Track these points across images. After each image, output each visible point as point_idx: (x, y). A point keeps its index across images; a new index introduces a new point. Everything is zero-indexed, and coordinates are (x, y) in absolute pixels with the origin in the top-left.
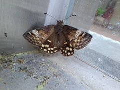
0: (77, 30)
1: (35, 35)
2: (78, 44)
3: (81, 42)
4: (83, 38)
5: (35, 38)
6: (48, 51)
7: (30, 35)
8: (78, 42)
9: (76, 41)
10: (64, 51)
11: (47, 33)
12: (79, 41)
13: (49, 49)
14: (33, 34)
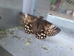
0: (52, 24)
1: (25, 16)
2: (50, 33)
3: (52, 32)
4: (55, 30)
5: (23, 18)
6: (27, 30)
7: (22, 15)
8: (50, 32)
9: (49, 31)
10: (38, 35)
11: (32, 19)
12: (52, 31)
13: (28, 30)
14: (24, 15)
